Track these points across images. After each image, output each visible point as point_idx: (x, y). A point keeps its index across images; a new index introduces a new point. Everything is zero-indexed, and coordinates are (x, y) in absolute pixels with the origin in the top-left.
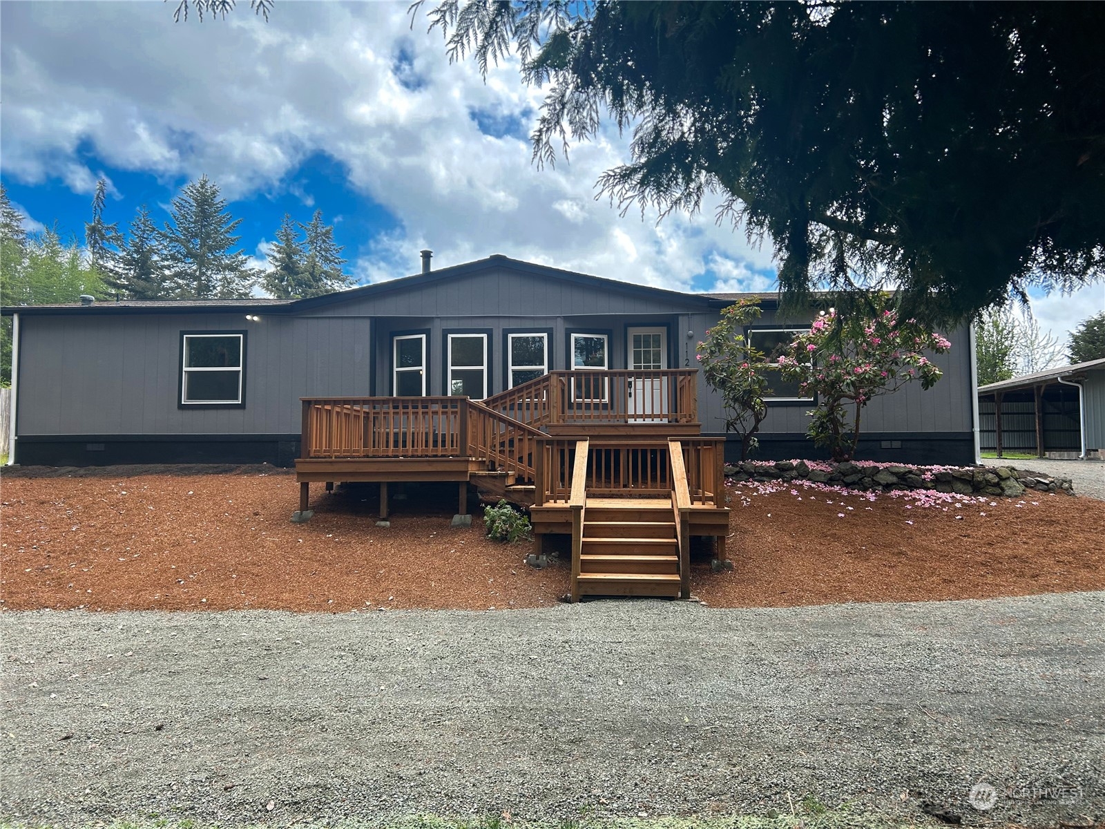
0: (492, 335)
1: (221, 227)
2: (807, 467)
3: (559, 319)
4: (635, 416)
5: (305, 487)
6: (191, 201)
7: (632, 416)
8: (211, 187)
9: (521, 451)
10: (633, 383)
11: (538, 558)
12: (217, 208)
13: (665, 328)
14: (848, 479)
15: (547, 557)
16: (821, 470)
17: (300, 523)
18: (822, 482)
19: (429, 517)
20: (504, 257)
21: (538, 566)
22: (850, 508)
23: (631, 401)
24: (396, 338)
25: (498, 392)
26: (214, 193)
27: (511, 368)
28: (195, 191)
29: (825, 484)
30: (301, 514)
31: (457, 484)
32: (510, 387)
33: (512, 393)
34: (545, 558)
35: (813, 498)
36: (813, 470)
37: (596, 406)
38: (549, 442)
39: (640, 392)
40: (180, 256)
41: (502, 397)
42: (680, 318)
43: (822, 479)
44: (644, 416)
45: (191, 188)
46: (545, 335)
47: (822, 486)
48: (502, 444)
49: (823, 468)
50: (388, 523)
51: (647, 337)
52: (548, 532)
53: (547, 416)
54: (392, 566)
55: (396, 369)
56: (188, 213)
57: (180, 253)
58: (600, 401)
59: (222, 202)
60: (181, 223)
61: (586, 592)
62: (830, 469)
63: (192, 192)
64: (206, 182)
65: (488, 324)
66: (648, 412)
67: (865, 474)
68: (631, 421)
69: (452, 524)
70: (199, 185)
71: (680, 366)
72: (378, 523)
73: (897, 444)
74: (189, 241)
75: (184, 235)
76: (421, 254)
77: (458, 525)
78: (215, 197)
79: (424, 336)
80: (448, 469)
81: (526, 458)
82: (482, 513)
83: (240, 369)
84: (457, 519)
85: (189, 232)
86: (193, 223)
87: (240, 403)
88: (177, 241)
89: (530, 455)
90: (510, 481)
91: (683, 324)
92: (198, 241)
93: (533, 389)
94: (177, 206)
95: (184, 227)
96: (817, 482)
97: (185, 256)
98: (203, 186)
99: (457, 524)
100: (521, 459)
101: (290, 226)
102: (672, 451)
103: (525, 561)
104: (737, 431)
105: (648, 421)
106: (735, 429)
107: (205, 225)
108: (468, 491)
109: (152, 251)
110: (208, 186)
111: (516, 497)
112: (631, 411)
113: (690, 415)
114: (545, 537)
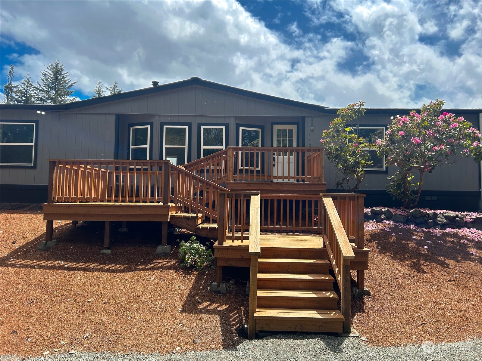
0: (191, 126)
1: (65, 85)
2: (390, 211)
3: (232, 118)
4: (278, 178)
5: (50, 224)
6: (51, 72)
7: (275, 178)
8: (61, 66)
9: (207, 199)
10: (276, 159)
11: (219, 286)
12: (64, 76)
13: (296, 126)
14: (418, 221)
15: (226, 285)
16: (400, 214)
17: (44, 250)
18: (402, 222)
19: (141, 247)
20: (200, 79)
21: (219, 292)
22: (430, 242)
23: (275, 169)
24: (132, 128)
25: (194, 160)
26: (61, 69)
27: (202, 147)
28: (52, 68)
29: (404, 223)
30: (46, 243)
31: (161, 223)
32: (202, 157)
33: (202, 161)
34: (224, 286)
35: (401, 234)
36: (395, 214)
37: (252, 171)
38: (229, 195)
39: (280, 164)
40: (44, 98)
41: (196, 164)
42: (306, 119)
43: (402, 220)
44: (283, 178)
45: (50, 66)
46: (224, 128)
47: (402, 225)
48: (195, 194)
49: (402, 213)
50: (109, 251)
51: (285, 131)
52: (227, 265)
53: (225, 177)
54: (101, 293)
55: (131, 147)
56: (49, 78)
57: (45, 97)
58: (255, 168)
59: (66, 74)
60: (45, 83)
61: (262, 328)
62: (406, 214)
63: (51, 68)
64: (58, 63)
65: (188, 120)
66: (286, 175)
67: (429, 217)
68: (275, 181)
69: (156, 253)
70: (55, 65)
71: (305, 146)
72: (102, 251)
73: (434, 198)
74: (49, 92)
75: (47, 88)
76: (152, 83)
77: (161, 254)
78: (62, 71)
79: (149, 127)
80: (154, 213)
81: (211, 205)
82: (178, 246)
83: (33, 144)
84: (160, 249)
85: (49, 87)
86: (51, 83)
87: (33, 165)
88: (43, 91)
89: (214, 202)
90: (199, 221)
91: (308, 122)
92: (54, 91)
93: (216, 159)
94: (44, 75)
95: (47, 85)
96: (399, 222)
97: (48, 99)
98: (56, 66)
99: (160, 252)
100: (207, 205)
101: (100, 87)
102: (327, 204)
103: (209, 288)
104: (343, 188)
105: (286, 181)
106: (342, 187)
107: (57, 84)
108: (168, 229)
109: (31, 96)
110: (59, 65)
111: (203, 234)
112: (275, 175)
113: (319, 177)
114: (225, 269)
